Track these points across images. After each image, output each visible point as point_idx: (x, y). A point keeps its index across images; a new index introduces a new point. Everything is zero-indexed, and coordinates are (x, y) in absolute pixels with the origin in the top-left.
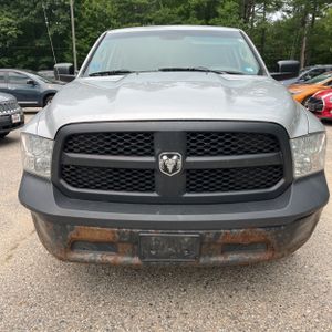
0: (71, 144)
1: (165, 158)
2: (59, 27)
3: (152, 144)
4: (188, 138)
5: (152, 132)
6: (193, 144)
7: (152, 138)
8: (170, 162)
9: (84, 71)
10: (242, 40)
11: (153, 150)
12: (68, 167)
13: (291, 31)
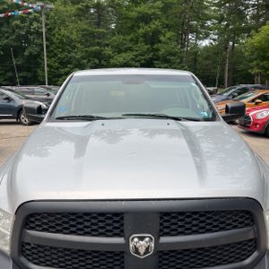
0: (33, 222)
1: (136, 240)
2: (33, 49)
3: (122, 225)
4: (161, 218)
5: (122, 213)
6: (166, 224)
7: (122, 218)
8: (142, 244)
9: (51, 114)
10: (194, 85)
11: (122, 231)
12: (29, 244)
13: (217, 54)
